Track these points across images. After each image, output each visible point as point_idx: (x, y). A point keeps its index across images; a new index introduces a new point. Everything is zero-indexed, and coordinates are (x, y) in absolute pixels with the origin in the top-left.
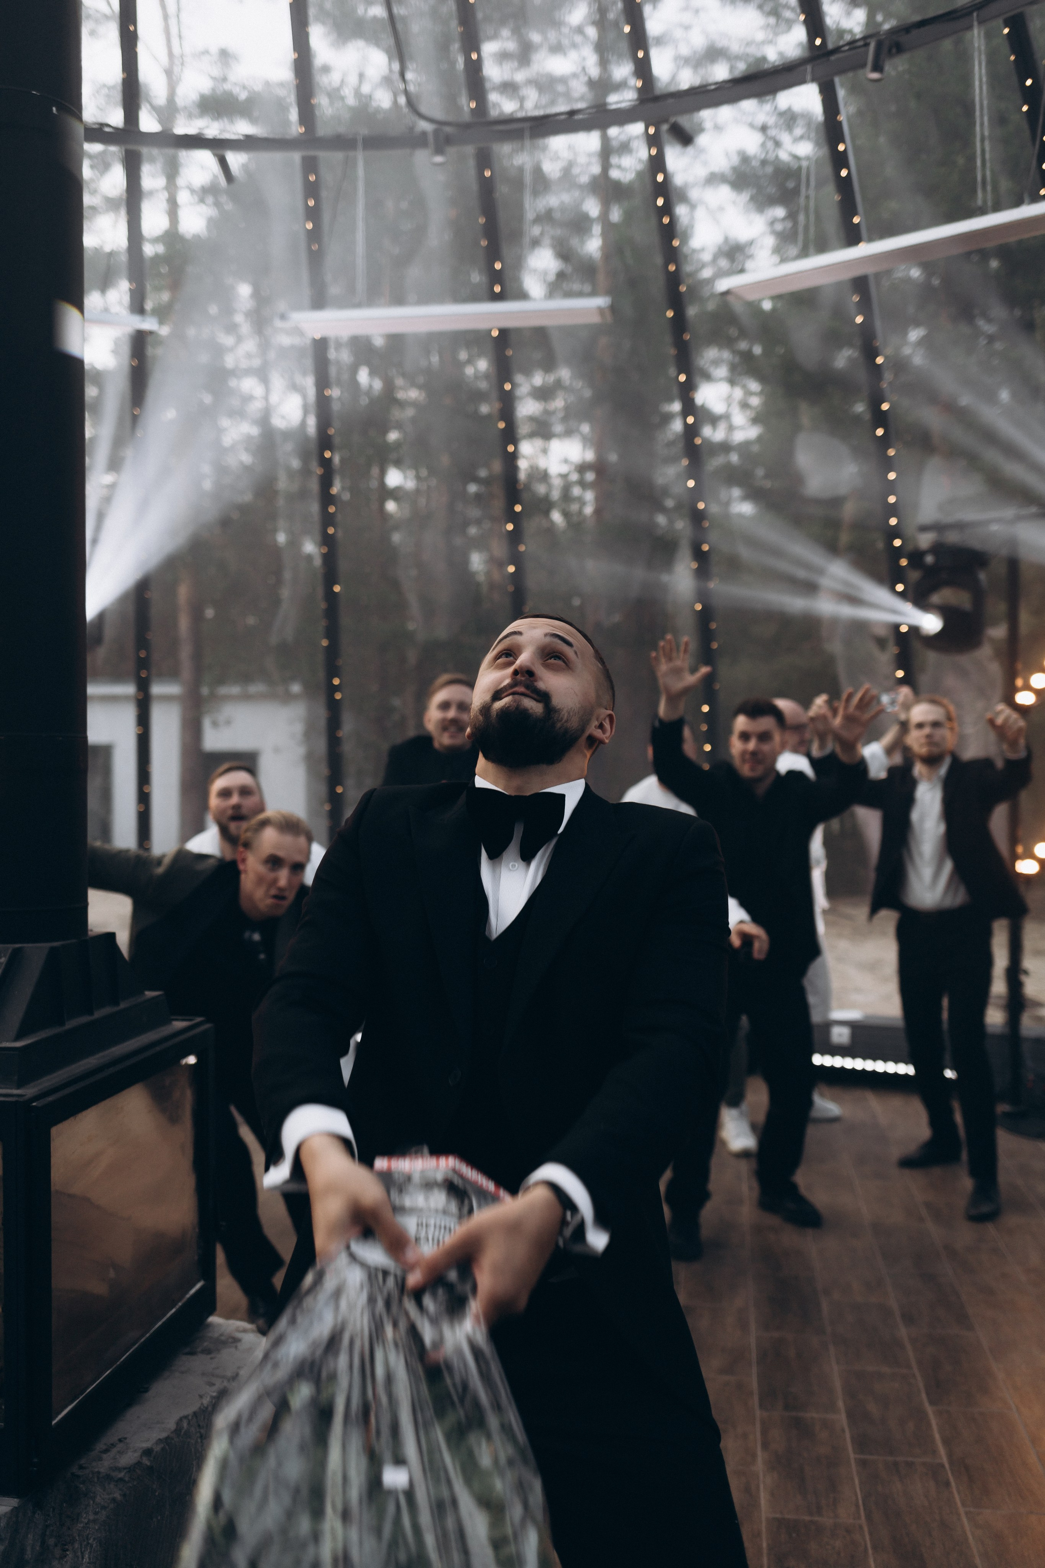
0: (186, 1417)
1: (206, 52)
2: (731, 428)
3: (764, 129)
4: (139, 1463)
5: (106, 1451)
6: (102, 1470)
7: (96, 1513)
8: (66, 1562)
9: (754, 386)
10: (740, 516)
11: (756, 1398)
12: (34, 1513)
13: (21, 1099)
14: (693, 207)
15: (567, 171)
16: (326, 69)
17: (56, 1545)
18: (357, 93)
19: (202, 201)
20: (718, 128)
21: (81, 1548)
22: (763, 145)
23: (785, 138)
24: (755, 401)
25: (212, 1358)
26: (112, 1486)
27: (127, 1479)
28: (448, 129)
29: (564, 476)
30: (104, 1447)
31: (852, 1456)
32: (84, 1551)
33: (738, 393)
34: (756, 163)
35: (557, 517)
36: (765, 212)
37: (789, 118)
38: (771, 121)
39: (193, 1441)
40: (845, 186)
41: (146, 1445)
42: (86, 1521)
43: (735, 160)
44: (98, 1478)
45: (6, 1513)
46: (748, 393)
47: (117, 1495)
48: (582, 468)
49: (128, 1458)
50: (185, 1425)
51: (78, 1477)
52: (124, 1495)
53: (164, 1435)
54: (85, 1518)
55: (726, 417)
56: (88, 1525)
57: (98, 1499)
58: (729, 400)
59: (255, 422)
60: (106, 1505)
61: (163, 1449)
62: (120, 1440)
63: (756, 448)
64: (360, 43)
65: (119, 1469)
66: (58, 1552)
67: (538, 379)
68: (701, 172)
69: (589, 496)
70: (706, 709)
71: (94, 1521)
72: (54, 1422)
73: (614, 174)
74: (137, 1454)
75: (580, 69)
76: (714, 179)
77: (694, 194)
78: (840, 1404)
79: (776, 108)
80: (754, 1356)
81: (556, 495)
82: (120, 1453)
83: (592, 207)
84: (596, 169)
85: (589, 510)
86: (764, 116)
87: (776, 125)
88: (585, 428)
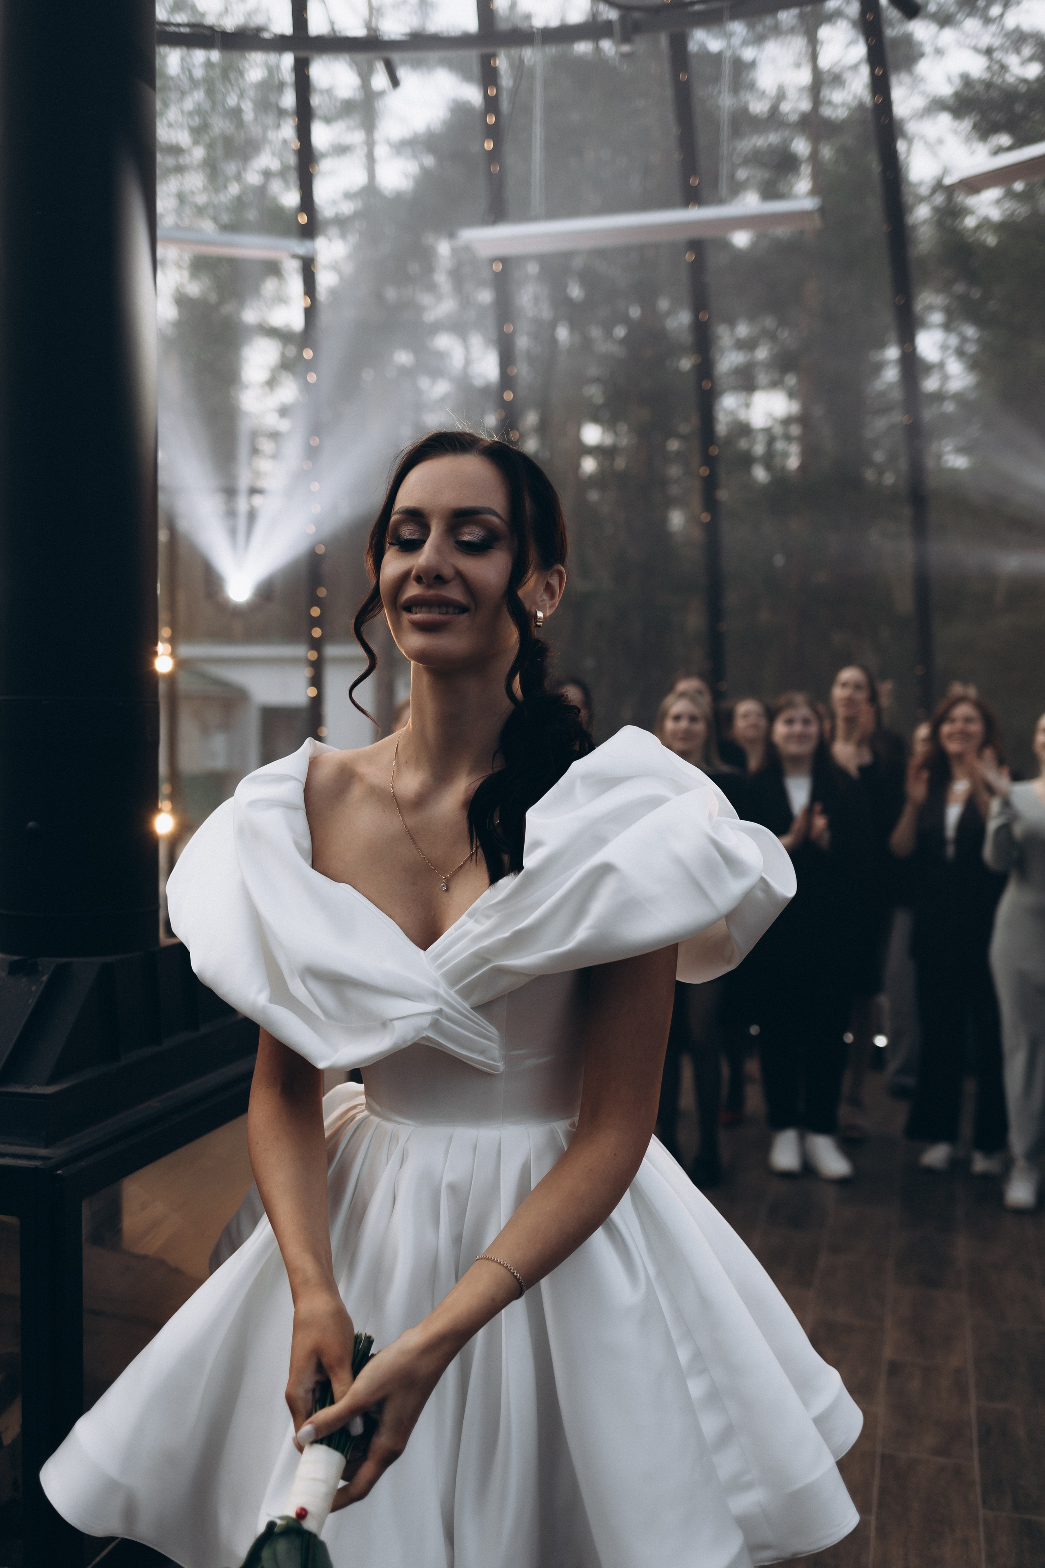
2: (945, 378)
3: (989, 52)
9: (971, 331)
10: (954, 471)
11: (978, 1490)
14: (910, 142)
15: (774, 110)
20: (939, 52)
22: (989, 68)
23: (1013, 61)
24: (971, 349)
28: (637, 15)
29: (767, 431)
33: (953, 341)
34: (979, 87)
35: (760, 474)
36: (989, 140)
37: (1016, 39)
38: (997, 42)
43: (957, 83)
46: (964, 339)
48: (787, 422)
55: (941, 365)
58: (944, 347)
59: (453, 380)
67: (742, 330)
68: (918, 102)
69: (794, 449)
73: (827, 112)
76: (938, 105)
79: (1003, 27)
81: (759, 449)
83: (801, 147)
84: (805, 105)
85: (793, 462)
86: (987, 37)
87: (1002, 47)
88: (791, 380)
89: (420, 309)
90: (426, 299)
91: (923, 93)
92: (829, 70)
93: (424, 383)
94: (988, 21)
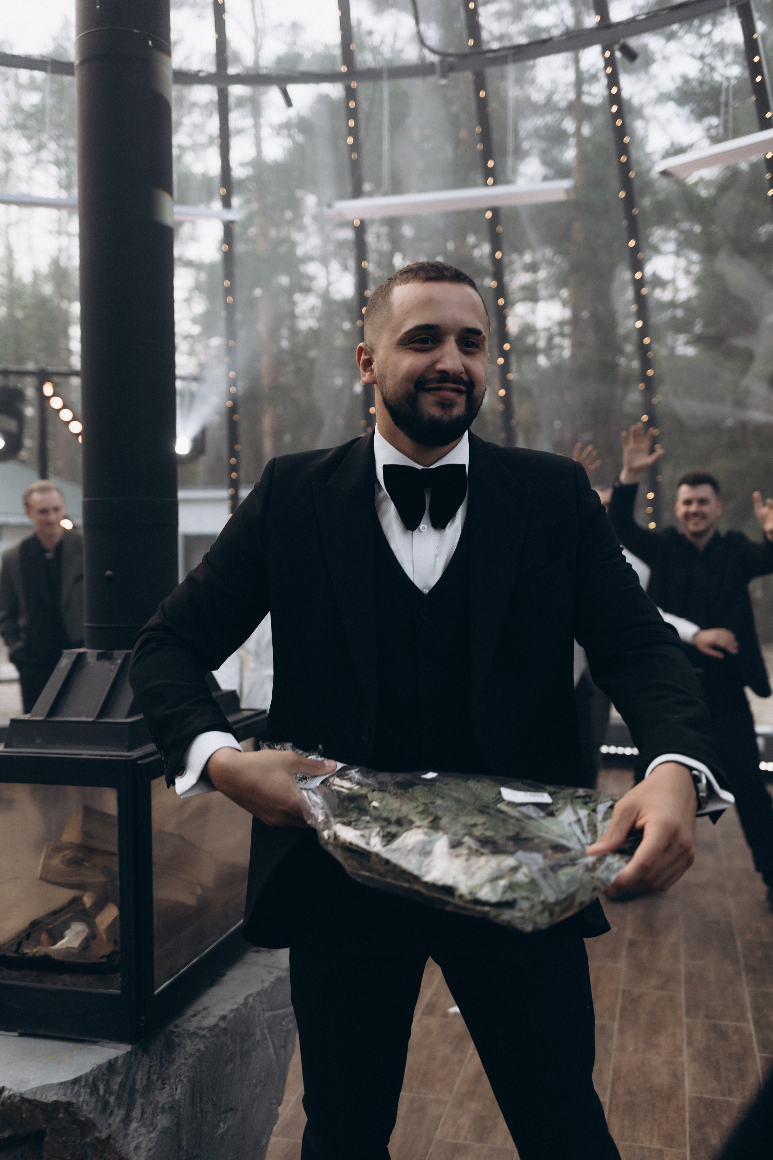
0: (251, 995)
1: (281, 25)
2: (676, 290)
3: (702, 58)
4: (217, 1025)
5: (194, 1016)
6: (191, 1029)
7: (186, 1059)
8: (165, 1092)
9: (695, 257)
10: (684, 356)
11: (684, 1009)
12: (142, 1056)
13: (130, 759)
14: (648, 121)
15: (549, 99)
16: (370, 33)
17: (158, 1080)
18: (393, 48)
19: (279, 134)
20: (666, 59)
21: (175, 1083)
22: (701, 70)
23: (719, 64)
24: (696, 269)
25: (272, 955)
26: (197, 1040)
27: (208, 1035)
28: (451, 59)
29: (548, 329)
30: (193, 1013)
31: (758, 1055)
32: (178, 1085)
33: (682, 263)
34: (695, 84)
35: (543, 361)
36: (703, 121)
37: (721, 49)
38: (708, 51)
39: (257, 1013)
40: (760, 90)
41: (223, 1013)
42: (179, 1064)
43: (679, 82)
44: (188, 1034)
45: (122, 1055)
46: (690, 262)
47: (201, 1047)
48: (561, 324)
49: (210, 1021)
50: (251, 1000)
51: (174, 1032)
52: (207, 1047)
53: (235, 1006)
54: (178, 1062)
55: (673, 281)
56: (180, 1067)
57: (187, 1049)
58: (675, 269)
59: (319, 296)
60: (193, 1053)
61: (235, 1016)
62: (204, 1009)
63: (695, 303)
64: (394, 11)
65: (203, 1029)
66: (159, 1085)
67: (528, 258)
68: (652, 94)
69: (567, 343)
70: (651, 496)
71: (185, 1064)
72: (156, 992)
73: (586, 99)
74: (216, 1019)
75: (559, 21)
76: (663, 98)
77: (648, 111)
78: (750, 1015)
79: (711, 41)
80: (683, 978)
81: (542, 344)
82: (204, 1017)
83: (569, 125)
84: (571, 96)
85: (567, 353)
86: (702, 47)
87: (712, 54)
88: (565, 293)
89: (293, 245)
90: (298, 237)
91: (656, 87)
92: (588, 71)
93: (298, 297)
94: (700, 36)
